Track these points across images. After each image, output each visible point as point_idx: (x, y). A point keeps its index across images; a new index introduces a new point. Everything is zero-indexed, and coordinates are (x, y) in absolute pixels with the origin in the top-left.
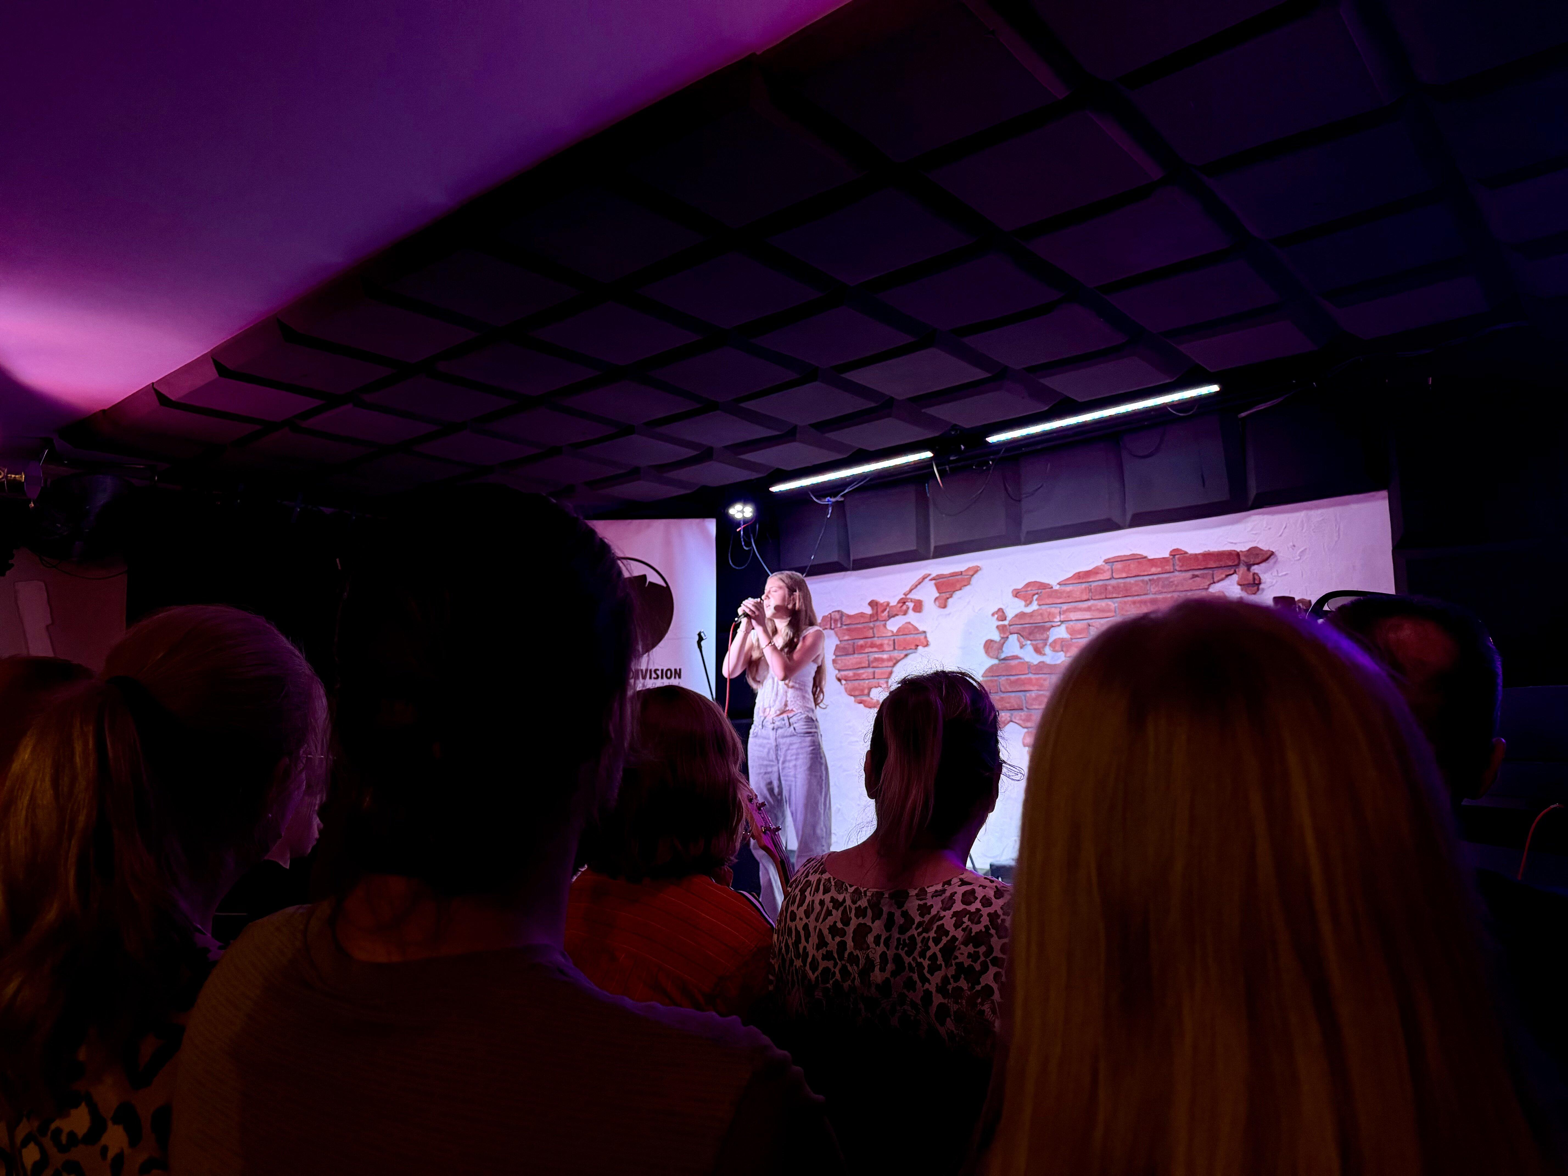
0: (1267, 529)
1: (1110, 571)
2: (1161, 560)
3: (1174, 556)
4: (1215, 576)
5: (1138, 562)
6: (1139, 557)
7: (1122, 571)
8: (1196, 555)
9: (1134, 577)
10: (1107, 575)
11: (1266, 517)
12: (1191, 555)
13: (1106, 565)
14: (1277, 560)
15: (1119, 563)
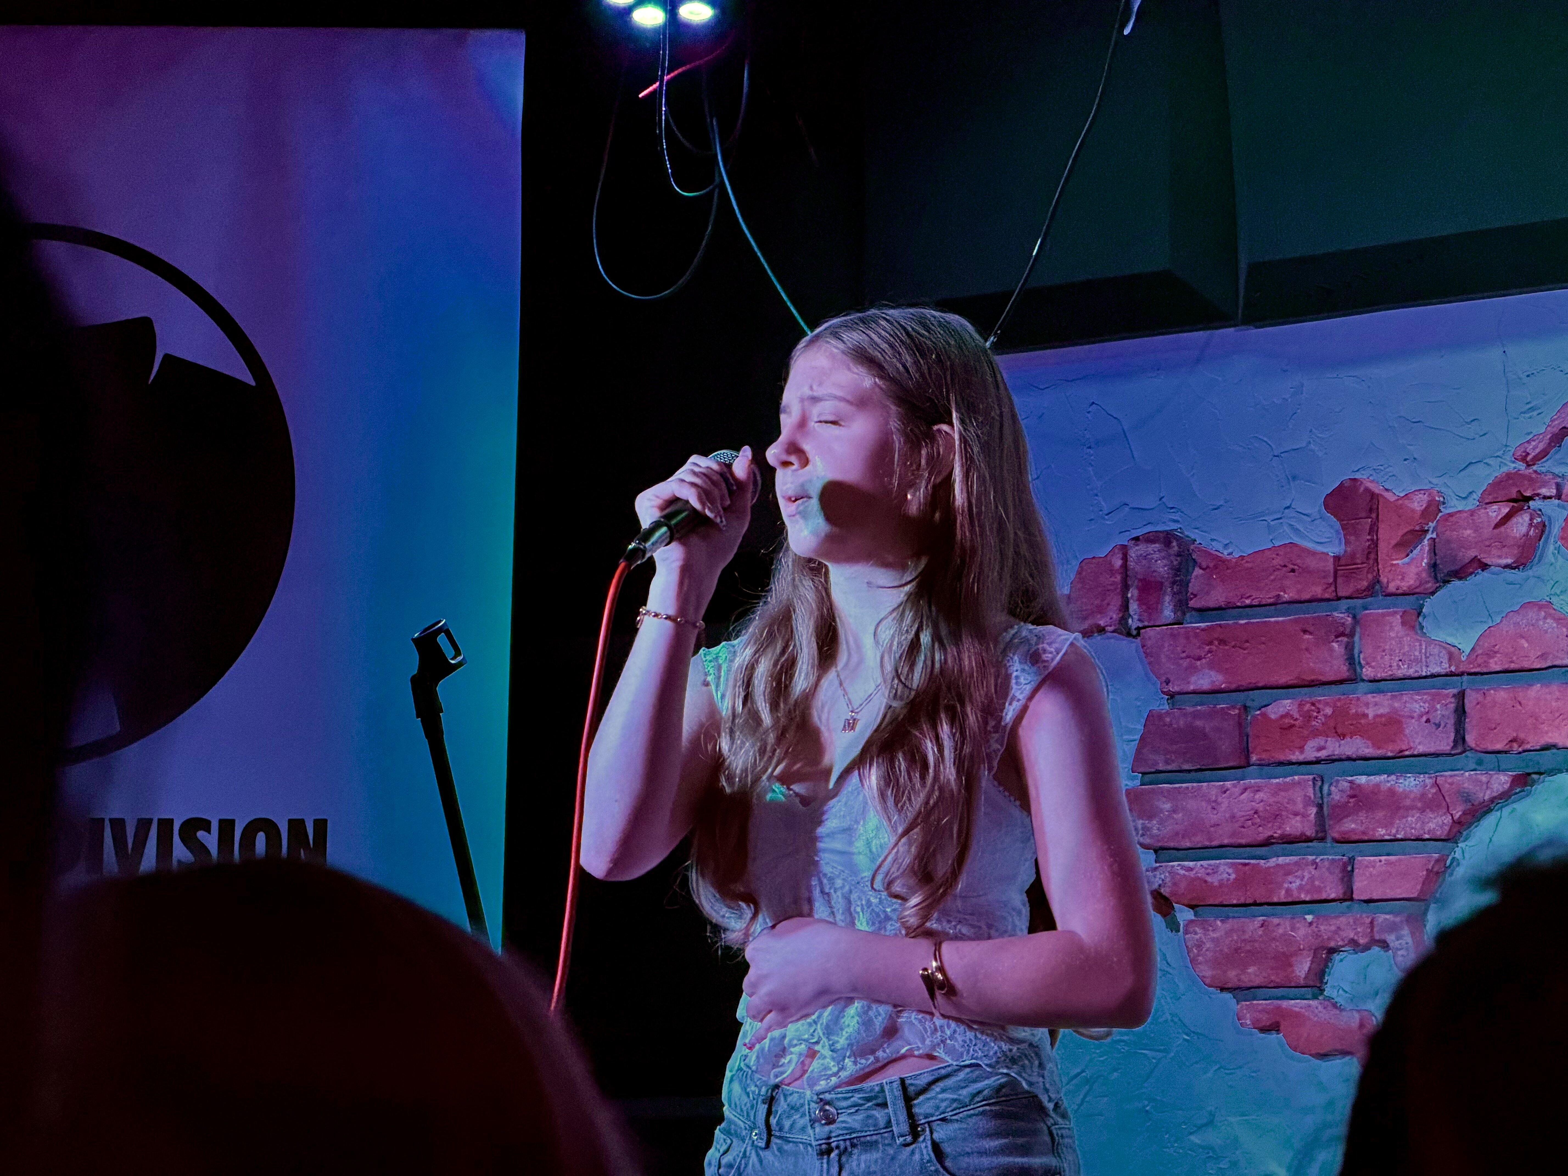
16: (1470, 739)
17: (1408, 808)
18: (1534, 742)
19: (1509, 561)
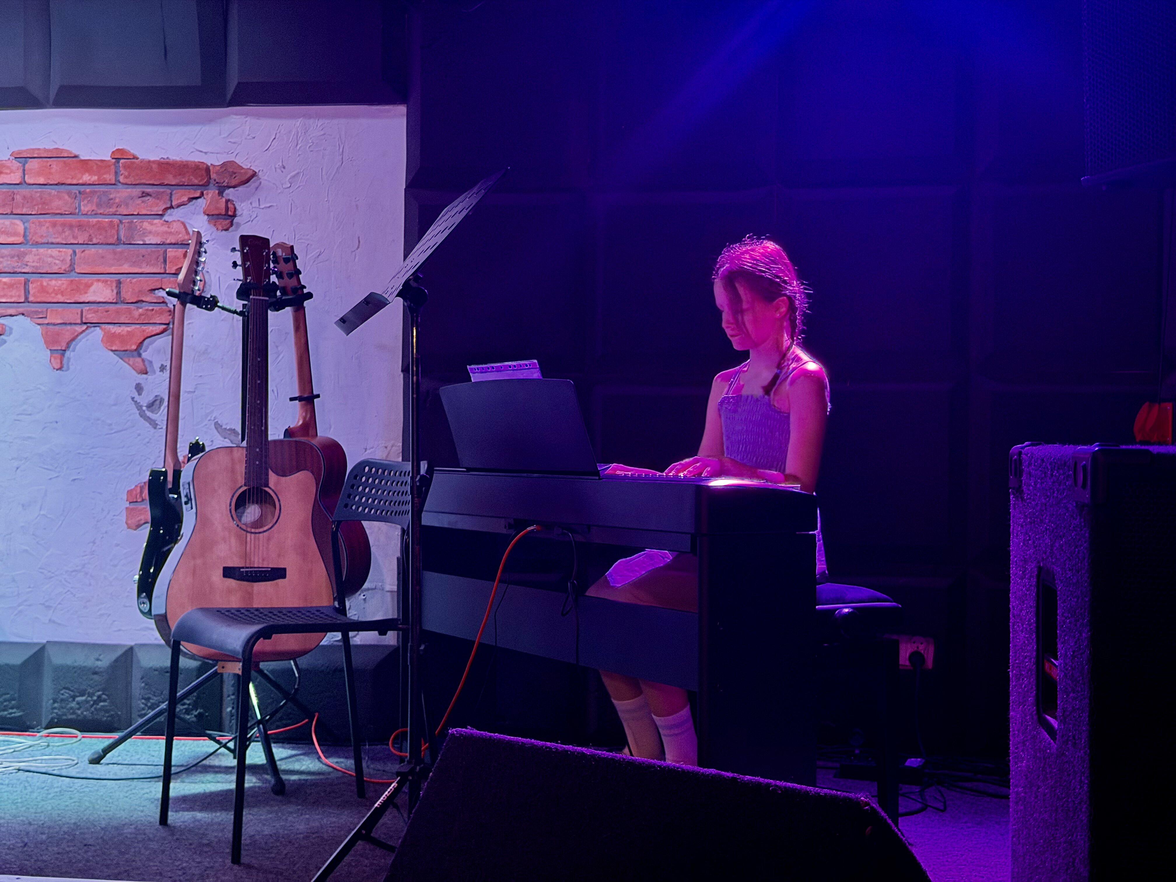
0: (248, 137)
1: (21, 170)
2: (99, 163)
3: (118, 159)
4: (173, 198)
5: (65, 162)
6: (66, 155)
7: (39, 174)
8: (149, 161)
9: (56, 184)
10: (16, 178)
11: (248, 119)
12: (142, 161)
13: (14, 161)
14: (260, 183)
15: (36, 159)
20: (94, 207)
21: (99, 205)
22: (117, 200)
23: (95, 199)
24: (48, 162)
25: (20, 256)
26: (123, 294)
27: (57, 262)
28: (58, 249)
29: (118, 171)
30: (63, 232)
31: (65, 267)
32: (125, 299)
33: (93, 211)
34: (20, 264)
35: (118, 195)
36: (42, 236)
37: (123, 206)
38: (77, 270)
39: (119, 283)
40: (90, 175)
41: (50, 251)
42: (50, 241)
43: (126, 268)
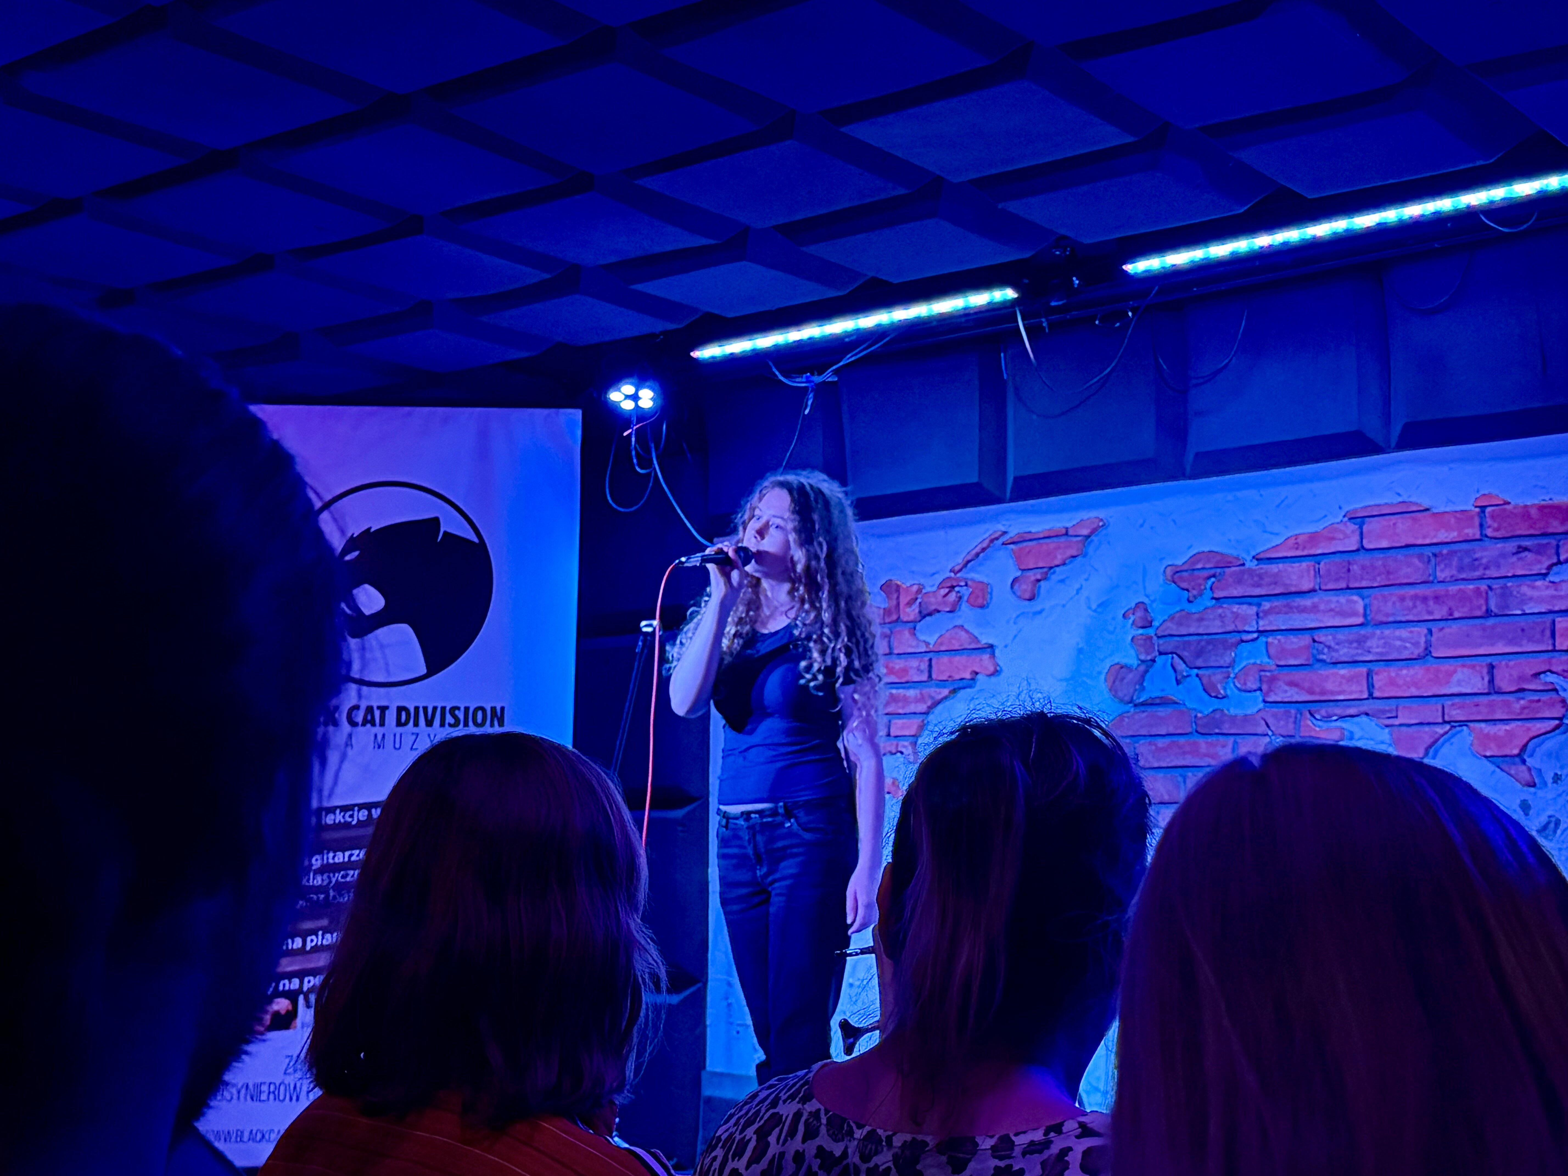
1: (1357, 533)
2: (1458, 515)
3: (1483, 508)
4: (1561, 551)
5: (1414, 518)
6: (1414, 508)
7: (1382, 536)
8: (1526, 506)
9: (1404, 547)
10: (1351, 544)
12: (1516, 507)
13: (1348, 524)
15: (1376, 518)
16: (934, 676)
17: (911, 702)
18: (957, 677)
19: (948, 609)
20: (1454, 572)
21: (1461, 569)
22: (1484, 561)
23: (1455, 562)
24: (1390, 520)
25: (1361, 641)
26: (1498, 682)
27: (1408, 645)
28: (1409, 630)
29: (1484, 523)
30: (1415, 606)
31: (1418, 651)
32: (1500, 688)
33: (1452, 577)
34: (1360, 651)
35: (1485, 554)
36: (1387, 615)
37: (1492, 568)
38: (1435, 655)
39: (1491, 667)
40: (1447, 531)
41: (1397, 633)
42: (1399, 619)
43: (1500, 648)
